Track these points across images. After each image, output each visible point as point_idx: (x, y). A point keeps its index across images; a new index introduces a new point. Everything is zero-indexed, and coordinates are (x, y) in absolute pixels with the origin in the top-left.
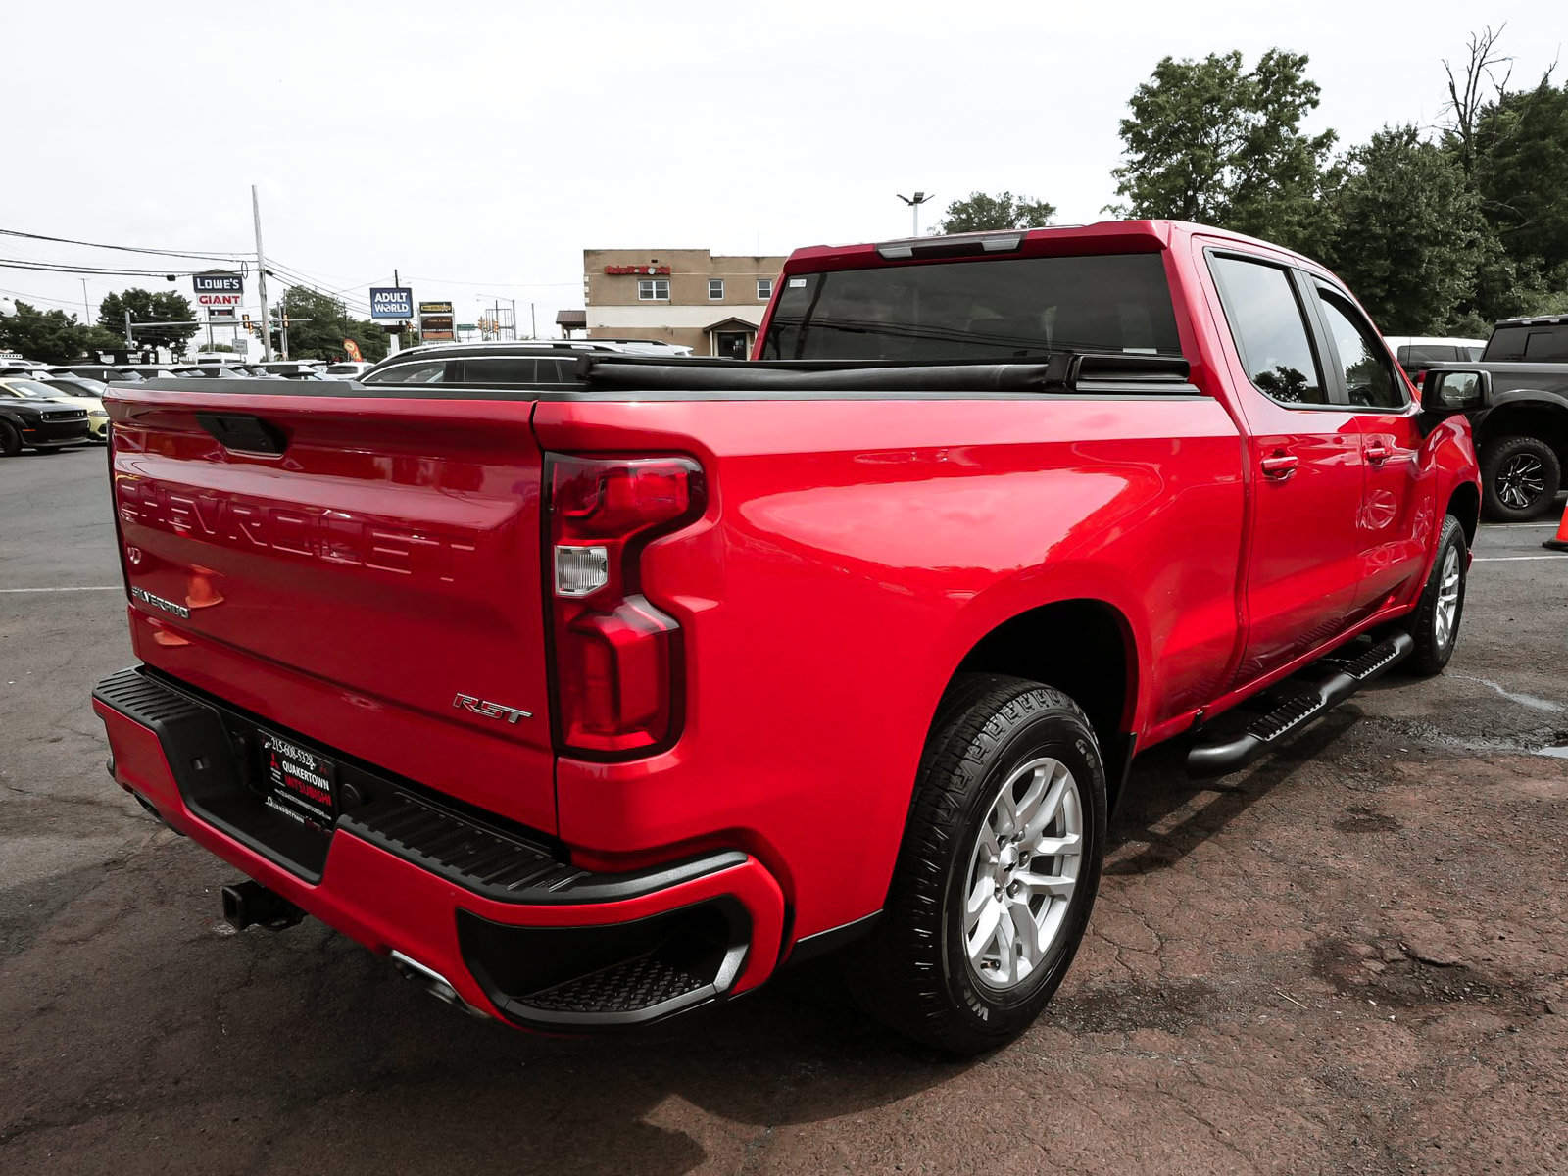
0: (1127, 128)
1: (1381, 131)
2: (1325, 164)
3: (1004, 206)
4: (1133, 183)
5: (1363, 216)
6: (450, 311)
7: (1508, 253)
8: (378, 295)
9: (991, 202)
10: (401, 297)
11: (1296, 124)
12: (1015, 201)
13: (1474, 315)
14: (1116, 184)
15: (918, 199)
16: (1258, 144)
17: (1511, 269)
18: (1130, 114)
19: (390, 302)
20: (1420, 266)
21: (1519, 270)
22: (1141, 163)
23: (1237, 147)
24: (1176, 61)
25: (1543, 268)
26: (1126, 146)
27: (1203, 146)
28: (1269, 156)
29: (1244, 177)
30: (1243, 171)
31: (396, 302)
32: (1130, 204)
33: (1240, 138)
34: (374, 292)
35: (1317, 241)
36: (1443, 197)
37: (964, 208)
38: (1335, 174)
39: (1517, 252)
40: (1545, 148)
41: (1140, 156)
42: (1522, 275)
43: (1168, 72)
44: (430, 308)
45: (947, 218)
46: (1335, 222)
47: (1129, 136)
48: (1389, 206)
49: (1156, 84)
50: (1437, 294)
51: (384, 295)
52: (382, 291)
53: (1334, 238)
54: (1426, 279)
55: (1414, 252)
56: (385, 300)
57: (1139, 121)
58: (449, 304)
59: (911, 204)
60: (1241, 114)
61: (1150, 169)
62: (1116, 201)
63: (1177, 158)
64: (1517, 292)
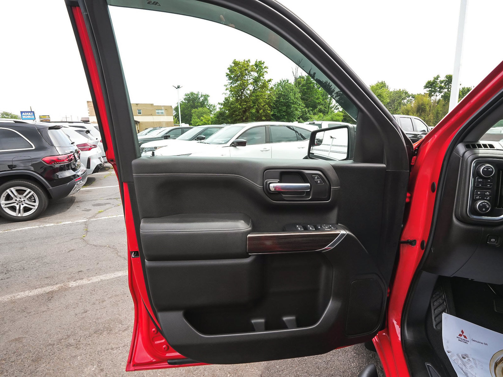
0: (228, 75)
1: (281, 79)
2: (271, 85)
3: (197, 95)
4: (229, 88)
5: (279, 98)
6: (49, 118)
7: (306, 107)
8: (23, 113)
9: (194, 94)
10: (31, 114)
11: (264, 76)
12: (200, 94)
13: (301, 119)
14: (225, 88)
15: (178, 87)
16: (256, 81)
17: (307, 110)
18: (228, 72)
19: (27, 115)
20: (291, 109)
21: (308, 110)
22: (231, 83)
23: (251, 81)
24: (237, 60)
25: (312, 110)
26: (228, 79)
27: (244, 80)
28: (258, 83)
29: (253, 87)
30: (253, 86)
31: (30, 115)
32: (229, 93)
33: (252, 79)
34: (22, 112)
35: (270, 102)
36: (295, 94)
37: (188, 94)
38: (272, 88)
39: (307, 106)
40: (311, 86)
41: (231, 81)
42: (309, 111)
43: (236, 63)
44: (43, 117)
45: (185, 97)
46: (274, 98)
47: (228, 76)
48: (284, 95)
49: (233, 65)
50: (295, 115)
51: (25, 113)
52: (24, 112)
53: (274, 102)
54: (292, 112)
55: (290, 105)
56: (25, 115)
57: (230, 73)
58: (49, 116)
59: (177, 88)
60: (252, 73)
61: (233, 84)
62: (226, 92)
63: (239, 82)
64: (308, 115)
